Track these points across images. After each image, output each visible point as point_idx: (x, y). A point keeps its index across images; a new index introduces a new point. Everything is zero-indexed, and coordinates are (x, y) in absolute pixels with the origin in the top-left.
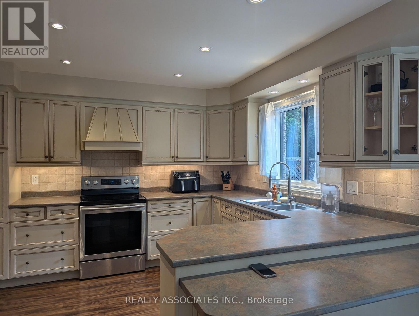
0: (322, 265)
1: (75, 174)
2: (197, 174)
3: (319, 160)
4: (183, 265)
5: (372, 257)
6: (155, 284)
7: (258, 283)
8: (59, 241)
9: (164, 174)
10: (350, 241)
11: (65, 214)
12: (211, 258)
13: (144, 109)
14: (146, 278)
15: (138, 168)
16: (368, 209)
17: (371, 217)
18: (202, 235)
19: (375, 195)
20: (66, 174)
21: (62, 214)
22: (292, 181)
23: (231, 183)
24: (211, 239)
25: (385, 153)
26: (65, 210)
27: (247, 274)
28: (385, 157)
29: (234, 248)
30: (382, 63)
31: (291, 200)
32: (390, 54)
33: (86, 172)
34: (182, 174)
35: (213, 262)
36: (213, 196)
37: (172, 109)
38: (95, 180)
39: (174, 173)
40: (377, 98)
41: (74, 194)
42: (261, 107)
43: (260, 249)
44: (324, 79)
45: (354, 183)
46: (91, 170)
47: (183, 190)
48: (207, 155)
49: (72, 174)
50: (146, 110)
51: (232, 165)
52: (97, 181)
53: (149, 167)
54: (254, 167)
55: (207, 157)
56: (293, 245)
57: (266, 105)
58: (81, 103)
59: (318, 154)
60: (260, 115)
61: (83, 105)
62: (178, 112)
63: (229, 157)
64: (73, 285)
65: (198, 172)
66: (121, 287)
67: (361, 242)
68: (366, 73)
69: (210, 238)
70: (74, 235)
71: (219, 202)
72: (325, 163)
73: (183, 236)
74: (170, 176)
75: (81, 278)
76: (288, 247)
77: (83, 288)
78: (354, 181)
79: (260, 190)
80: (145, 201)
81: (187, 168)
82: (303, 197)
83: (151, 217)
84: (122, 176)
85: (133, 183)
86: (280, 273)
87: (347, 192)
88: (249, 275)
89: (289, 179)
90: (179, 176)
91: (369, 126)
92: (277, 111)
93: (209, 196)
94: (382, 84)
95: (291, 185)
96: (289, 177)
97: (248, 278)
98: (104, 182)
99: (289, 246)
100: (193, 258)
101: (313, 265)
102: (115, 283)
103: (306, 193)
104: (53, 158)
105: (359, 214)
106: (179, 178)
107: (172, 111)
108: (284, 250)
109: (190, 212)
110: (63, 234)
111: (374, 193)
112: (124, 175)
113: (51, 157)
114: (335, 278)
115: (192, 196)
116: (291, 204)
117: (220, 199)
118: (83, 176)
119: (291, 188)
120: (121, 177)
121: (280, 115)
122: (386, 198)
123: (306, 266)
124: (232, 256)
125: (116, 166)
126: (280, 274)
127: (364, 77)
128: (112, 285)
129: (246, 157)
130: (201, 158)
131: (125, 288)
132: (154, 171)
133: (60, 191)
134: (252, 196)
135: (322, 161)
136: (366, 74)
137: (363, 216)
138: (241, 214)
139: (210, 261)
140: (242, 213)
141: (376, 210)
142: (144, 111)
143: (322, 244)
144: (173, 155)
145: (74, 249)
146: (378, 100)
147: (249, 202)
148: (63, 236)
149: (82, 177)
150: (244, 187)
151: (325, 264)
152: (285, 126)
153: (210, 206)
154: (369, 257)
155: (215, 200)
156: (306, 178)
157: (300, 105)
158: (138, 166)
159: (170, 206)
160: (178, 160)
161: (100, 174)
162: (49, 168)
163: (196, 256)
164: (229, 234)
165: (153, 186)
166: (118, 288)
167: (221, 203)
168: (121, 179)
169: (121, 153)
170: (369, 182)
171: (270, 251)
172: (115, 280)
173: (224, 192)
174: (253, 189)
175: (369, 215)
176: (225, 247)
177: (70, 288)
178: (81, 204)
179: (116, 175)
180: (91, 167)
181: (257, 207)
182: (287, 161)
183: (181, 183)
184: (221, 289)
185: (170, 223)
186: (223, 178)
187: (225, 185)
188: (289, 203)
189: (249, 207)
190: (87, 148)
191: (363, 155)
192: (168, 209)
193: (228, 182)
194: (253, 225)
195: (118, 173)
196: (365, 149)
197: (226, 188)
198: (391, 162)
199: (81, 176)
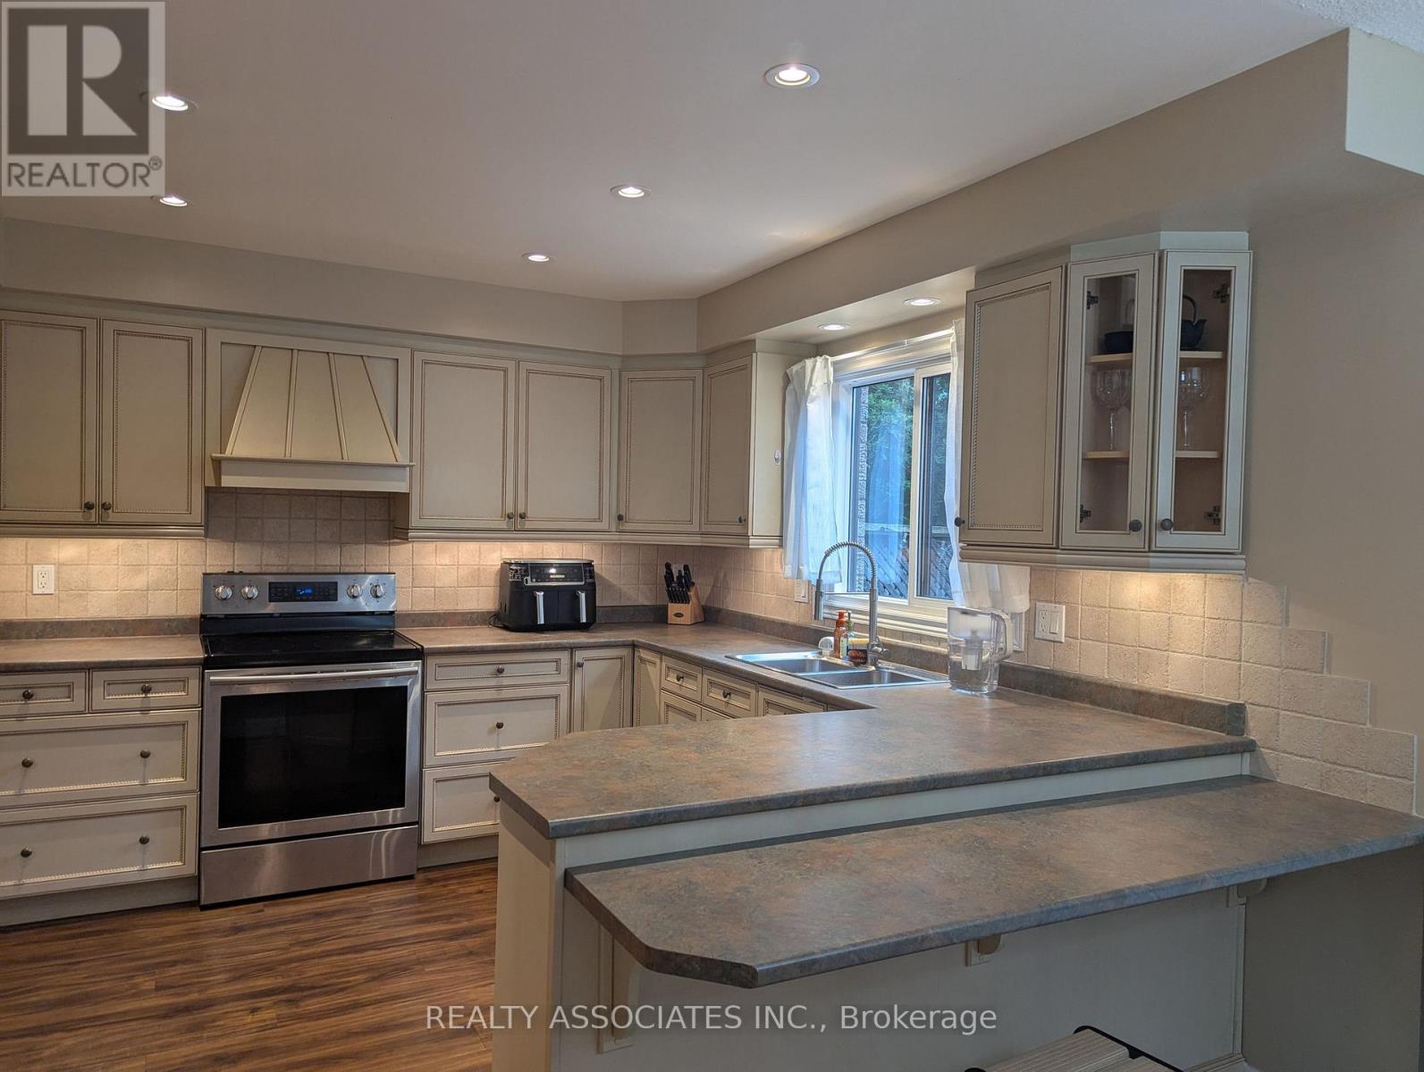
0: (953, 831)
1: (181, 565)
2: (585, 571)
3: (960, 541)
4: (578, 831)
5: (1086, 812)
6: (451, 916)
7: (781, 876)
8: (133, 783)
9: (479, 569)
10: (1030, 768)
11: (154, 695)
12: (655, 814)
13: (419, 356)
14: (421, 899)
15: (391, 547)
16: (1088, 683)
17: (1098, 708)
18: (621, 756)
19: (1110, 645)
20: (151, 562)
21: (144, 695)
22: (880, 599)
23: (693, 600)
24: (648, 766)
25: (1135, 526)
26: (153, 682)
27: (751, 857)
28: (1136, 540)
29: (715, 788)
30: (1135, 274)
31: (876, 656)
32: (1159, 250)
33: (218, 557)
34: (537, 569)
35: (659, 824)
36: (638, 642)
37: (512, 359)
38: (250, 586)
39: (514, 567)
40: (1119, 371)
41: (176, 631)
42: (795, 368)
43: (786, 791)
44: (981, 303)
45: (1054, 609)
46: (236, 551)
47: (541, 621)
48: (622, 513)
49: (170, 563)
50: (426, 363)
51: (702, 546)
52: (257, 587)
53: (430, 547)
54: (767, 554)
55: (620, 518)
56: (878, 779)
57: (809, 363)
58: (208, 330)
59: (958, 522)
60: (793, 394)
61: (215, 337)
62: (529, 372)
63: (691, 522)
64: (179, 923)
65: (589, 564)
66: (341, 926)
67: (1060, 773)
68: (1093, 297)
69: (646, 763)
70: (184, 762)
71: (658, 661)
72: (974, 550)
73: (566, 758)
74: (496, 575)
75: (202, 903)
76: (863, 784)
77: (214, 931)
78: (1055, 603)
79: (784, 624)
80: (418, 654)
81: (553, 552)
82: (913, 649)
83: (439, 705)
84: (340, 573)
85: (377, 597)
86: (840, 853)
87: (1037, 636)
88: (756, 858)
89: (872, 593)
90: (529, 578)
91: (1096, 449)
92: (842, 384)
93: (626, 643)
94: (1132, 332)
95: (879, 610)
96: (872, 587)
97: (755, 866)
98: (279, 592)
99: (865, 784)
100: (604, 812)
101: (928, 832)
102: (318, 915)
103: (921, 638)
104: (110, 511)
105: (1063, 697)
106: (530, 584)
107: (511, 366)
108: (853, 792)
109: (563, 691)
110: (147, 759)
111: (1107, 639)
112: (347, 570)
113: (106, 507)
114: (982, 862)
115: (571, 641)
116: (878, 668)
117: (662, 652)
118: (208, 572)
119: (879, 620)
120: (336, 576)
121: (849, 394)
122: (1139, 653)
123: (909, 836)
124: (712, 810)
125: (320, 542)
126: (840, 856)
127: (1088, 308)
128: (311, 922)
129: (743, 521)
130: (600, 519)
131: (355, 929)
132: (445, 559)
133: (128, 620)
134: (760, 644)
135: (968, 545)
136: (1091, 300)
137: (1076, 704)
138: (725, 697)
139: (650, 820)
140: (730, 694)
141: (1112, 688)
142: (418, 364)
143: (954, 777)
144: (510, 510)
145: (182, 809)
146: (1123, 375)
147: (750, 660)
148: (145, 766)
149: (204, 574)
150: (735, 614)
151: (960, 830)
152: (864, 428)
153: (628, 673)
154: (1075, 812)
155: (644, 654)
156: (924, 590)
157: (912, 370)
158: (392, 541)
159: (500, 671)
160: (528, 525)
161: (267, 565)
162: (92, 541)
163: (613, 807)
164: (701, 753)
165: (441, 607)
166: (332, 930)
167: (664, 664)
168: (336, 583)
169: (338, 498)
170: (1095, 606)
171: (814, 795)
172: (320, 904)
173: (671, 630)
174: (763, 620)
175: (1093, 702)
176: (690, 786)
177: (169, 931)
178: (207, 664)
179: (320, 570)
180: (234, 542)
181: (776, 675)
182: (867, 537)
183: (535, 599)
184: (682, 892)
185: (500, 726)
186: (668, 586)
187: (673, 608)
188: (872, 665)
189: (750, 677)
190: (228, 481)
191: (1078, 531)
192: (493, 682)
193: (684, 599)
194: (767, 727)
195: (326, 563)
196: (1085, 514)
197: (678, 618)
198: (1151, 554)
199: (199, 572)
